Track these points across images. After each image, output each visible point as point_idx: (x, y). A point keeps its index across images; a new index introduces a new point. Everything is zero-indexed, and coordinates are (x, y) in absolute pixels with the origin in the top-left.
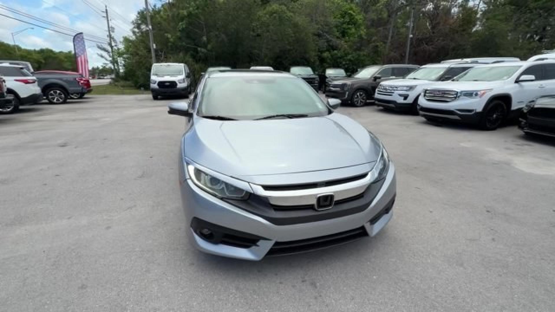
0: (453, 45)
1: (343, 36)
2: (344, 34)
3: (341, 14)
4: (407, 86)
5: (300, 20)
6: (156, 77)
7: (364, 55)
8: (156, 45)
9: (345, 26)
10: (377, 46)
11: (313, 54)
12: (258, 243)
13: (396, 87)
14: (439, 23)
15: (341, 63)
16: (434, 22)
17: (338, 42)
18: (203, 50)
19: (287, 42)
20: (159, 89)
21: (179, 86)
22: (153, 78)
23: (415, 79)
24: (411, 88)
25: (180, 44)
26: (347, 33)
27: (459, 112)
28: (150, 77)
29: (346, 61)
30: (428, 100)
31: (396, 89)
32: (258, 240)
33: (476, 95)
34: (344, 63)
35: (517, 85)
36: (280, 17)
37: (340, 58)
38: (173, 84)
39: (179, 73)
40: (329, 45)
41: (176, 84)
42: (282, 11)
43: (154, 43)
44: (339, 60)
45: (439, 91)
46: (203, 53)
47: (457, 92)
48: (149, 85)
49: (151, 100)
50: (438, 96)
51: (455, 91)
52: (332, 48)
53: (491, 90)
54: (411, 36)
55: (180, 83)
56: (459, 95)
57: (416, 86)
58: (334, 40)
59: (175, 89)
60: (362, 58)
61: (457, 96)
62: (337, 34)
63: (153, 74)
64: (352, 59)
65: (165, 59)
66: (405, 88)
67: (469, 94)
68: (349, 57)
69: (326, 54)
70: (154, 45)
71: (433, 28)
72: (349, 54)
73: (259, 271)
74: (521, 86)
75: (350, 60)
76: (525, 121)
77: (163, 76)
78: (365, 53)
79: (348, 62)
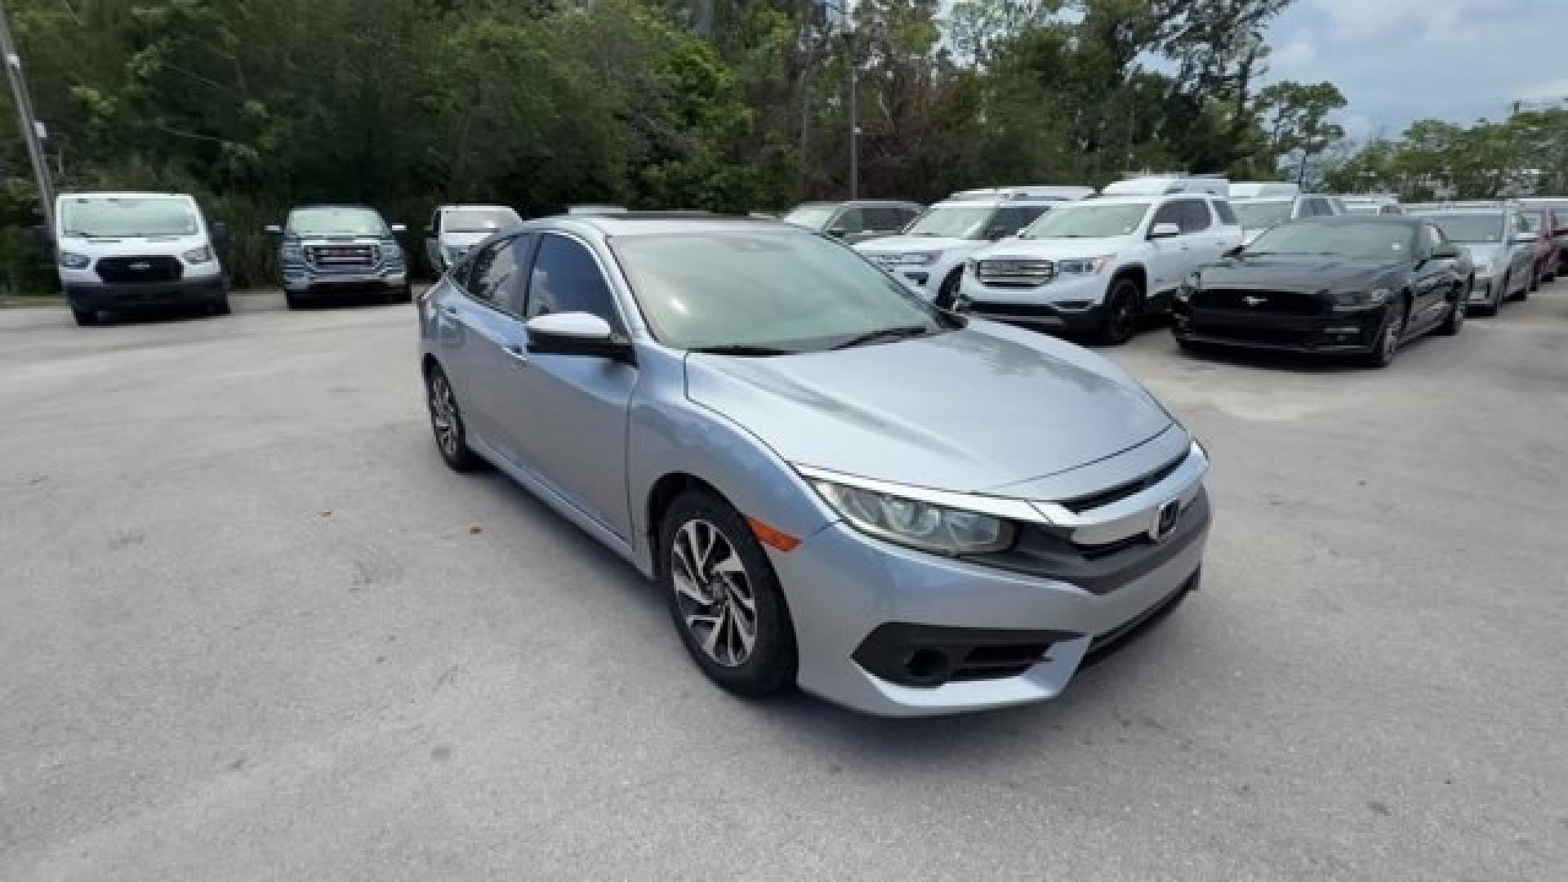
0: (944, 155)
1: (692, 123)
2: (691, 116)
3: (673, 63)
4: (922, 254)
5: (574, 74)
6: (83, 241)
7: (753, 176)
8: (48, 129)
9: (693, 96)
10: (780, 154)
11: (619, 169)
12: (1048, 654)
13: (897, 257)
14: (907, 103)
15: (694, 196)
16: (898, 100)
17: (680, 138)
18: (243, 149)
19: (537, 135)
20: (105, 285)
21: (191, 271)
22: (67, 244)
23: (929, 235)
24: (931, 257)
25: (140, 123)
26: (700, 116)
27: (1061, 310)
28: (51, 244)
29: (707, 191)
30: (989, 284)
31: (898, 261)
32: (1046, 647)
33: (1090, 267)
34: (703, 196)
35: (1149, 244)
36: (510, 60)
37: (691, 182)
38: (166, 267)
39: (181, 227)
40: (656, 147)
41: (179, 267)
42: (515, 41)
43: (39, 119)
44: (687, 188)
45: (1012, 262)
46: (242, 159)
47: (1052, 263)
48: (55, 274)
49: (67, 325)
50: (1008, 273)
51: (1044, 262)
52: (663, 153)
53: (1112, 256)
54: (857, 130)
55: (193, 261)
56: (1056, 269)
57: (940, 253)
58: (671, 133)
59: (177, 283)
60: (750, 184)
61: (1051, 271)
62: (674, 116)
63: (66, 233)
64: (723, 185)
65: (73, 178)
66: (918, 259)
67: (1077, 267)
68: (715, 179)
69: (653, 171)
70: (41, 130)
71: (897, 113)
72: (712, 172)
73: (1013, 733)
74: (1157, 246)
75: (717, 189)
76: (1186, 319)
77: (116, 238)
78: (755, 170)
79: (711, 194)
